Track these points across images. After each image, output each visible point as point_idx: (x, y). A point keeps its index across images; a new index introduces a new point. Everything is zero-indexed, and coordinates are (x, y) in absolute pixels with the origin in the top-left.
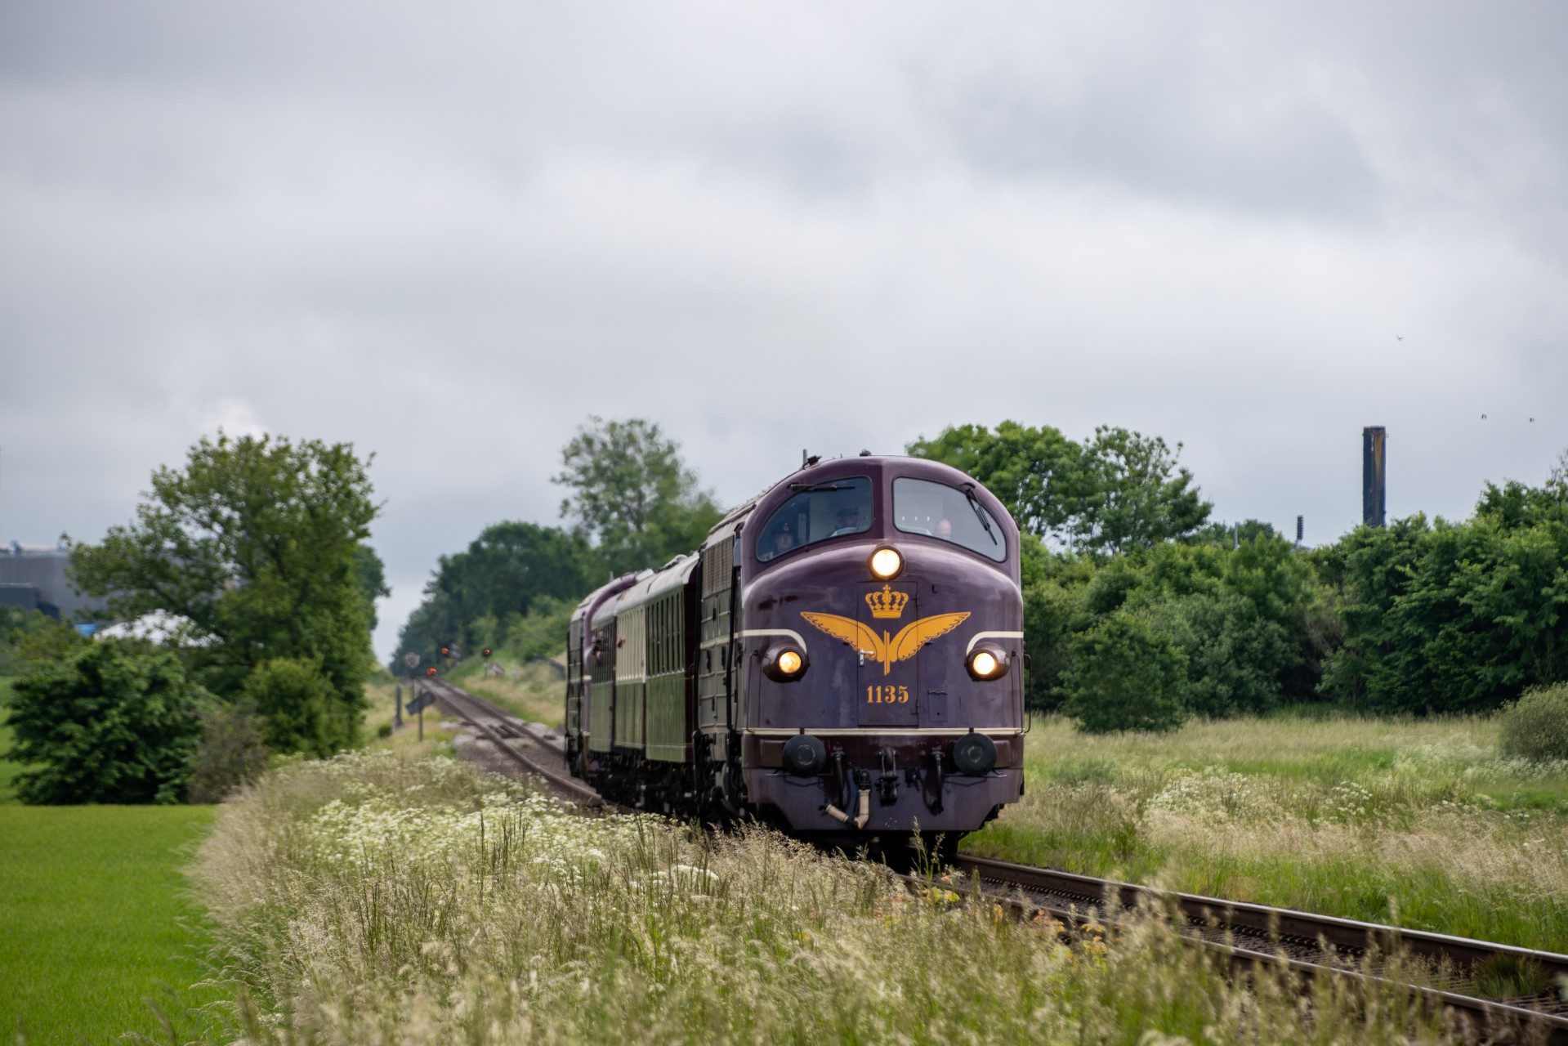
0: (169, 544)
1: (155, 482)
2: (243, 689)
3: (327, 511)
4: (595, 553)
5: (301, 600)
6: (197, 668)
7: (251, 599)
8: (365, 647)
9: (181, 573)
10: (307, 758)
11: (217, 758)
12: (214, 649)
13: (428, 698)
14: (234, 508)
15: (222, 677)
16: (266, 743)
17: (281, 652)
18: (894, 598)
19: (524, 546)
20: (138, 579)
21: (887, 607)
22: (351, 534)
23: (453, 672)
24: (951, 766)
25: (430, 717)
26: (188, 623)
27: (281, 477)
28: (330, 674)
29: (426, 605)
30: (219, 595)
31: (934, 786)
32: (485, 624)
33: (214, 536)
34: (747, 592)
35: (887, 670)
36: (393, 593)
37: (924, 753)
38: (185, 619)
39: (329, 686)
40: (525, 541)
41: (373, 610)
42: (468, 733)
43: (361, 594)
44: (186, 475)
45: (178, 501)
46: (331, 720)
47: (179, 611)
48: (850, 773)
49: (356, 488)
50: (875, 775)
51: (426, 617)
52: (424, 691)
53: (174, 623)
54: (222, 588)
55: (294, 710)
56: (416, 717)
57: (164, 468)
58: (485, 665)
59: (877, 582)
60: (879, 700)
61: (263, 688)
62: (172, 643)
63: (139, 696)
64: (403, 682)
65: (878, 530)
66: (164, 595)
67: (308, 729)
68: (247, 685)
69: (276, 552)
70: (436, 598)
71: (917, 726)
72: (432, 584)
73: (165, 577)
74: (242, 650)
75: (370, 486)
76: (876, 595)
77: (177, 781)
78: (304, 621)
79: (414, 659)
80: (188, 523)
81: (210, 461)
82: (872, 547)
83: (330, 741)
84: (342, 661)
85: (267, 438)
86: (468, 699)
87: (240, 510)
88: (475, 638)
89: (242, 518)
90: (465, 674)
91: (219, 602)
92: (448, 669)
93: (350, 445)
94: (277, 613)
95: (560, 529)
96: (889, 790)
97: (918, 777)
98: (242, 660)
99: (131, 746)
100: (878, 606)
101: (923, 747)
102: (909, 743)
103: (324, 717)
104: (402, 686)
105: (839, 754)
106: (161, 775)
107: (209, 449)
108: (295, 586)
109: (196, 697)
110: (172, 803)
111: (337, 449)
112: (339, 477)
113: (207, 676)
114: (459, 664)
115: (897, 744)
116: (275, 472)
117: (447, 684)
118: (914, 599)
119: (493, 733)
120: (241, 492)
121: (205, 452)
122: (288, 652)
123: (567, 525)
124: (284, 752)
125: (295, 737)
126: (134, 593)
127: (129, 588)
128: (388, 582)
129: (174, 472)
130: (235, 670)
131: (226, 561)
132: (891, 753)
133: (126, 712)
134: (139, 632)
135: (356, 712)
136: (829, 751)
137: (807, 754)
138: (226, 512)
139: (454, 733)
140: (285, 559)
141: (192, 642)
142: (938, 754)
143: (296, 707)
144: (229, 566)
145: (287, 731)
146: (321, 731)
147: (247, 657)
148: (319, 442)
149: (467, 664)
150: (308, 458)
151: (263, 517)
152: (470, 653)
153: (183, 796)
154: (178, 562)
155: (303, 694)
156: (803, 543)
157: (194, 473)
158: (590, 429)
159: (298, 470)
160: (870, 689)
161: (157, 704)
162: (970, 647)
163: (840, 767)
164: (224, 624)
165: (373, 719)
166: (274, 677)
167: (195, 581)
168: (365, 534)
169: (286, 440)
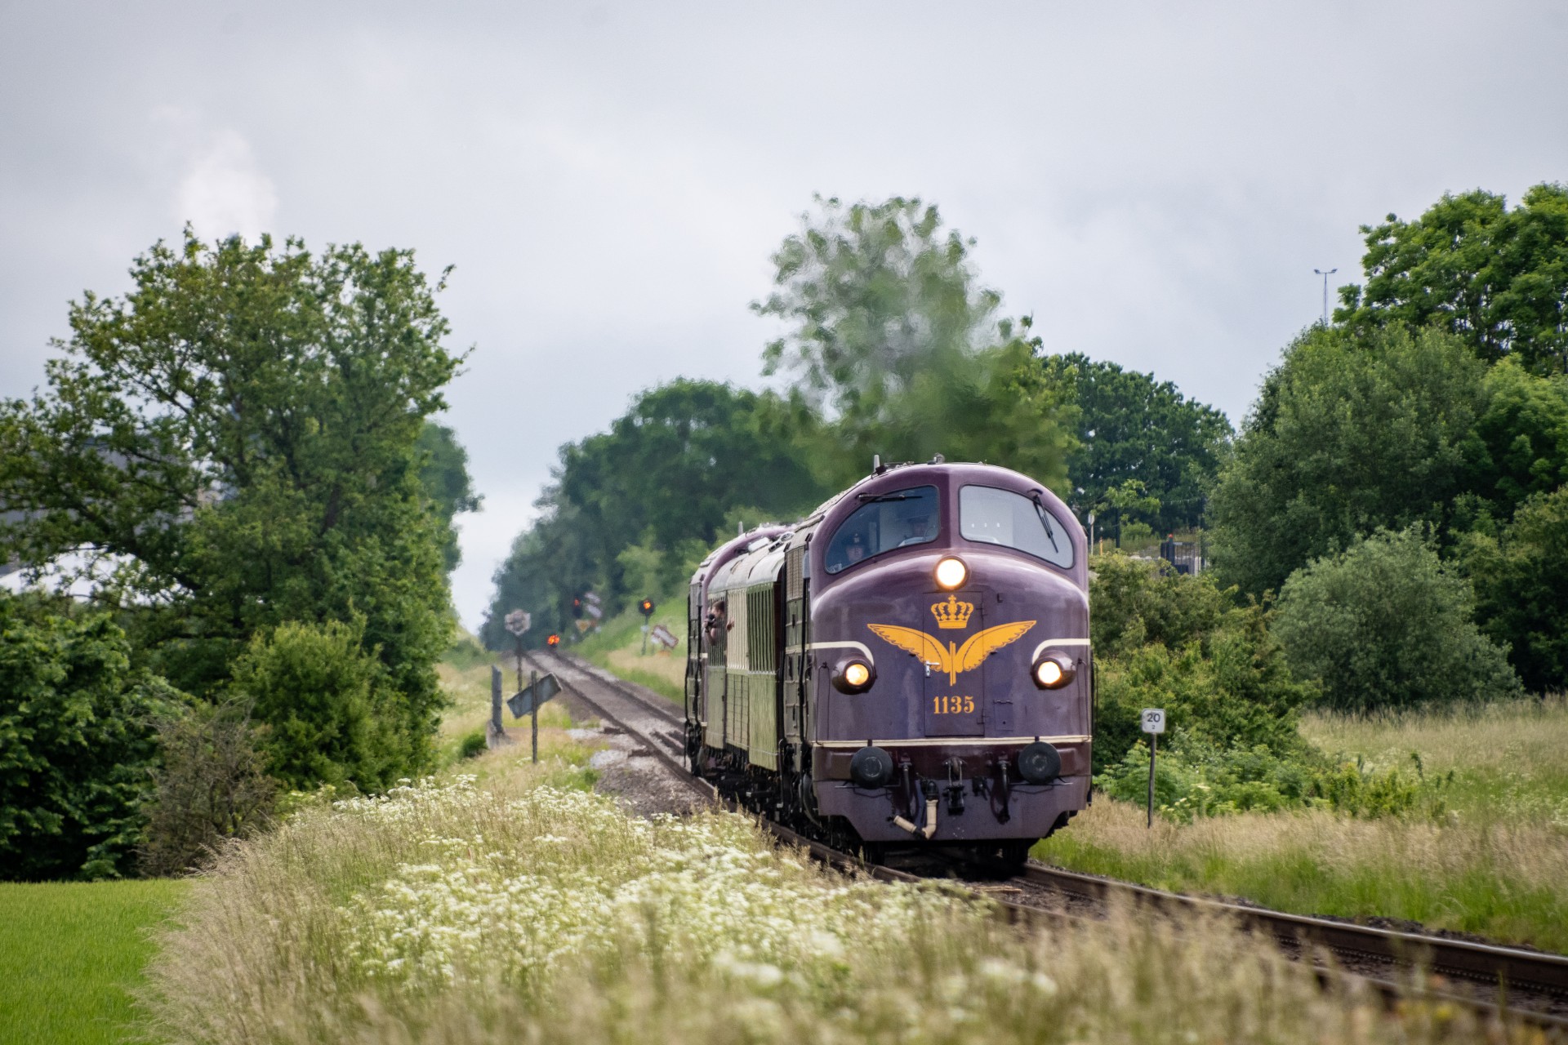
0: (99, 429)
1: (74, 323)
2: (228, 676)
3: (371, 365)
4: (831, 430)
5: (327, 522)
6: (151, 644)
7: (242, 521)
8: (439, 601)
9: (122, 478)
10: (342, 794)
11: (187, 798)
12: (181, 609)
13: (547, 686)
14: (212, 365)
15: (195, 657)
16: (270, 770)
17: (295, 613)
18: (959, 608)
19: (710, 421)
20: (49, 490)
21: (952, 617)
22: (412, 404)
23: (590, 640)
24: (1016, 775)
25: (552, 721)
26: (135, 566)
27: (293, 308)
28: (378, 647)
29: (540, 525)
30: (187, 515)
31: (1001, 794)
32: (643, 556)
33: (178, 413)
34: (816, 604)
35: (953, 681)
36: (483, 503)
37: (990, 762)
38: (128, 558)
39: (377, 667)
40: (711, 411)
41: (453, 537)
42: (618, 748)
43: (432, 509)
44: (128, 310)
45: (115, 355)
46: (382, 730)
47: (119, 546)
48: (917, 783)
49: (422, 326)
50: (943, 785)
51: (540, 546)
52: (540, 675)
53: (109, 566)
54: (192, 504)
55: (316, 713)
56: (527, 719)
57: (90, 297)
58: (644, 628)
59: (941, 593)
60: (946, 711)
61: (263, 675)
62: (107, 600)
63: (50, 693)
64: (504, 658)
65: (944, 539)
66: (91, 517)
67: (342, 746)
68: (237, 673)
69: (285, 439)
70: (561, 512)
71: (982, 736)
72: (551, 490)
73: (96, 486)
74: (228, 610)
75: (445, 321)
76: (941, 605)
77: (119, 839)
78: (333, 558)
79: (522, 619)
80: (132, 393)
81: (171, 285)
82: (939, 557)
83: (380, 766)
84: (399, 628)
85: (267, 241)
86: (615, 689)
87: (222, 368)
88: (628, 580)
89: (225, 382)
90: (610, 645)
91: (188, 528)
92: (580, 638)
93: (409, 254)
94: (287, 543)
95: (769, 393)
96: (956, 799)
97: (985, 786)
98: (229, 627)
99: (39, 780)
100: (944, 617)
101: (990, 757)
102: (976, 753)
103: (370, 724)
104: (500, 668)
105: (906, 765)
106: (92, 831)
107: (168, 262)
108: (319, 497)
109: (150, 694)
110: (112, 877)
111: (390, 257)
112: (391, 308)
113: (167, 656)
114: (598, 629)
115: (964, 754)
116: (283, 301)
117: (580, 663)
118: (979, 609)
119: (658, 743)
120: (224, 334)
121: (160, 268)
122: (307, 613)
123: (782, 383)
124: (301, 787)
125: (321, 758)
126: (41, 515)
127: (33, 508)
128: (476, 488)
129: (107, 302)
130: (215, 646)
131: (199, 457)
132: (957, 763)
133: (28, 722)
134: (49, 584)
135: (424, 713)
136: (896, 762)
137: (874, 766)
138: (198, 371)
139: (593, 746)
140: (301, 452)
141: (141, 599)
142: (1003, 763)
143: (322, 707)
144: (203, 466)
145: (305, 751)
146: (364, 748)
147: (237, 622)
148: (357, 248)
149: (615, 625)
150: (340, 277)
151: (261, 376)
152: (620, 608)
153: (128, 865)
154: (116, 460)
155: (333, 684)
156: (874, 552)
157: (142, 304)
158: (820, 219)
159: (323, 298)
160: (936, 700)
161: (81, 707)
162: (1036, 656)
163: (907, 779)
164: (196, 565)
165: (452, 727)
166: (281, 654)
167: (148, 493)
168: (437, 404)
169: (300, 245)
